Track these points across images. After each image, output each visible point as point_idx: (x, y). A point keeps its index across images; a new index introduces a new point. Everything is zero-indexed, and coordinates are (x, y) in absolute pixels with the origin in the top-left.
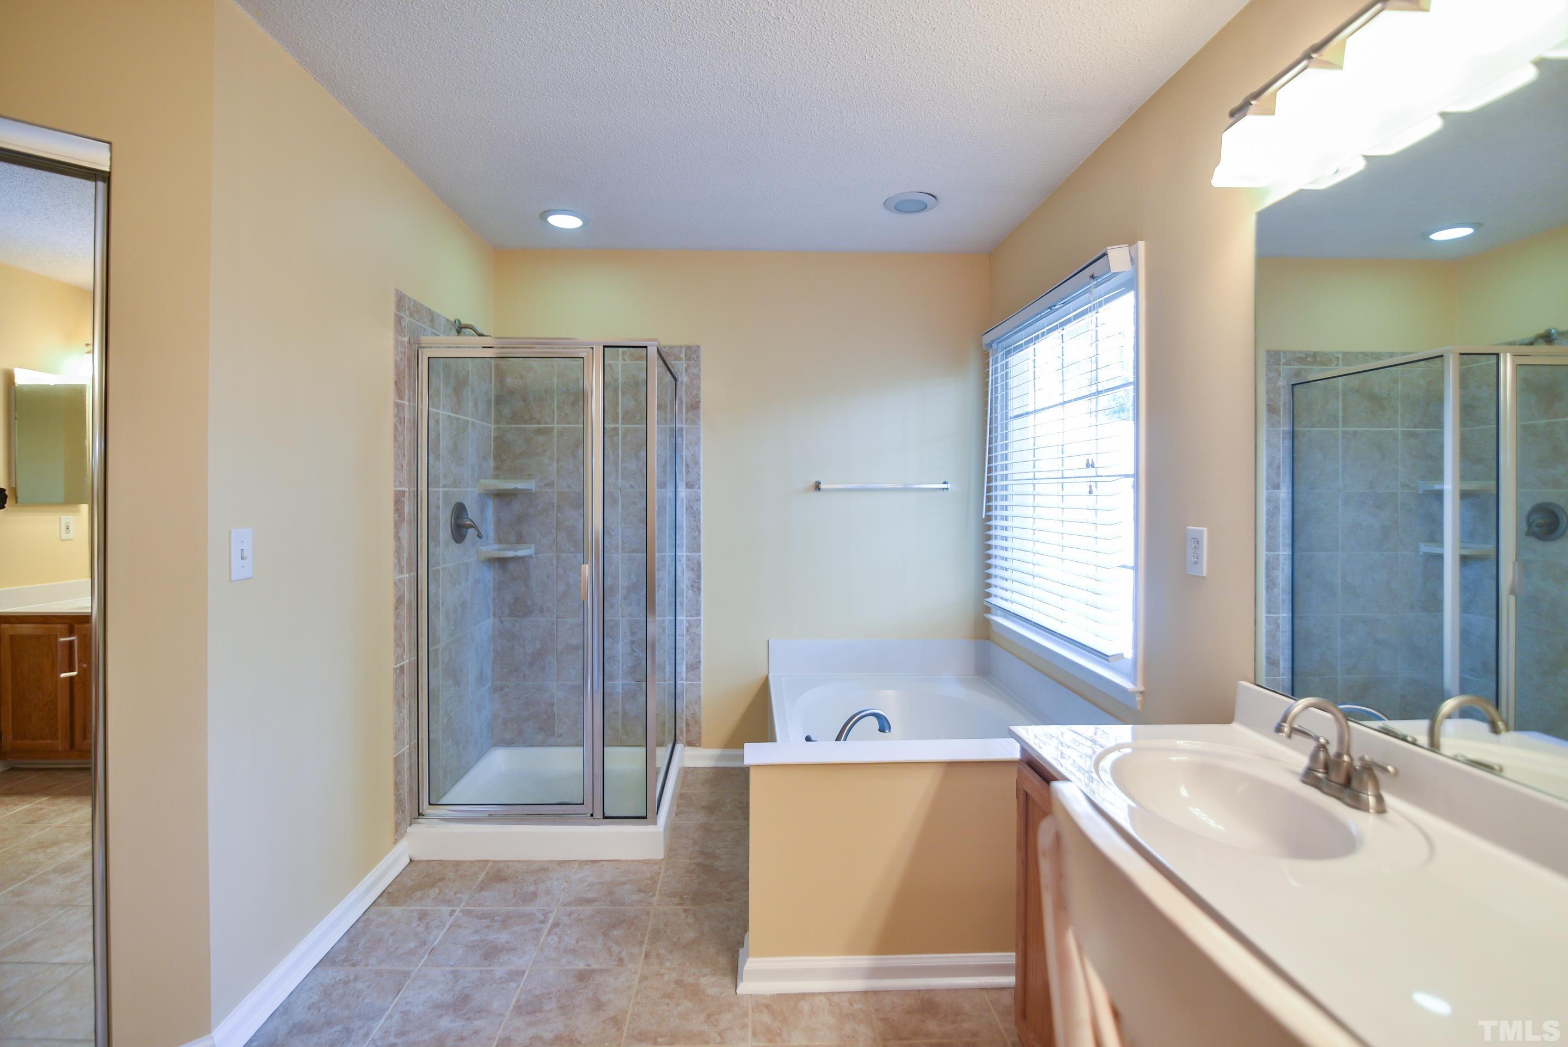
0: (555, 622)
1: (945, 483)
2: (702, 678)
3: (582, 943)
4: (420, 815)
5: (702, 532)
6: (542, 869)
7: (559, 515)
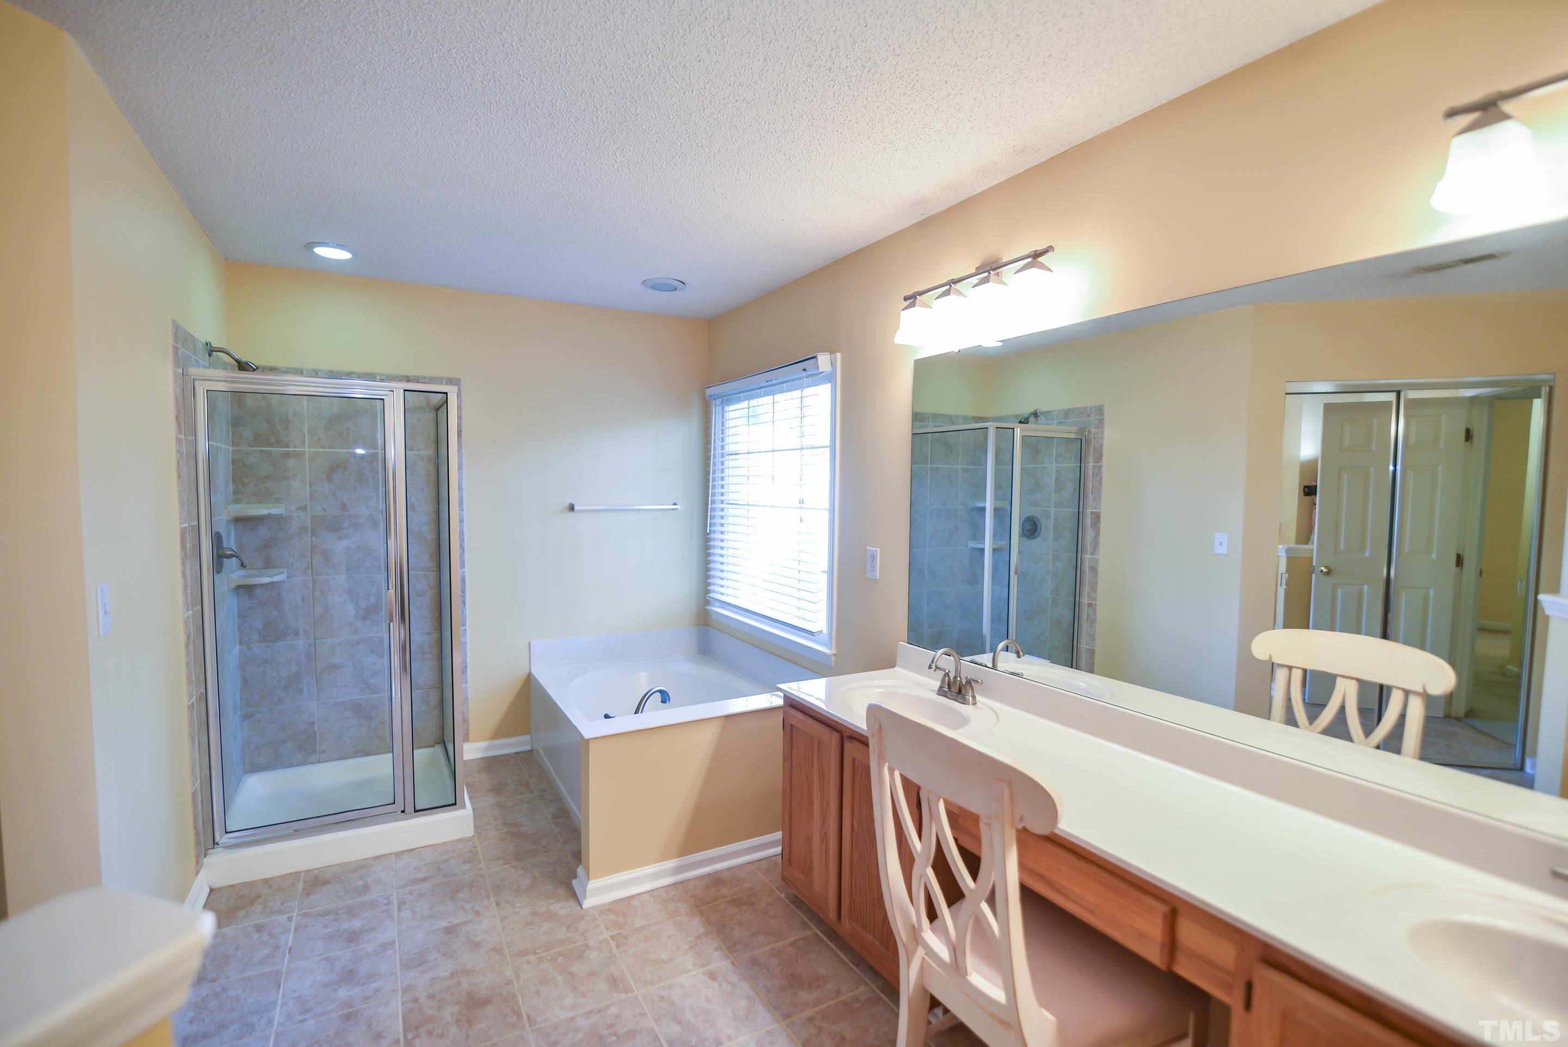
0: (313, 644)
1: (675, 504)
2: (469, 681)
3: (435, 910)
4: (215, 843)
5: (466, 550)
6: (362, 866)
7: (314, 539)
